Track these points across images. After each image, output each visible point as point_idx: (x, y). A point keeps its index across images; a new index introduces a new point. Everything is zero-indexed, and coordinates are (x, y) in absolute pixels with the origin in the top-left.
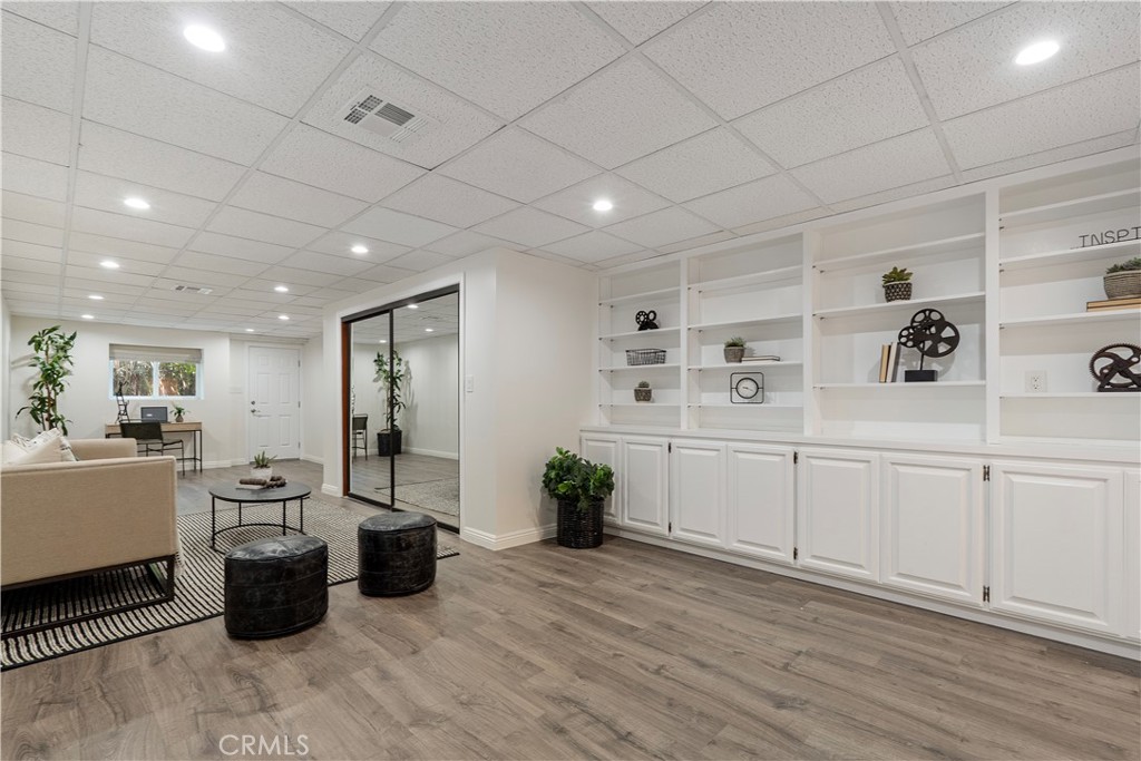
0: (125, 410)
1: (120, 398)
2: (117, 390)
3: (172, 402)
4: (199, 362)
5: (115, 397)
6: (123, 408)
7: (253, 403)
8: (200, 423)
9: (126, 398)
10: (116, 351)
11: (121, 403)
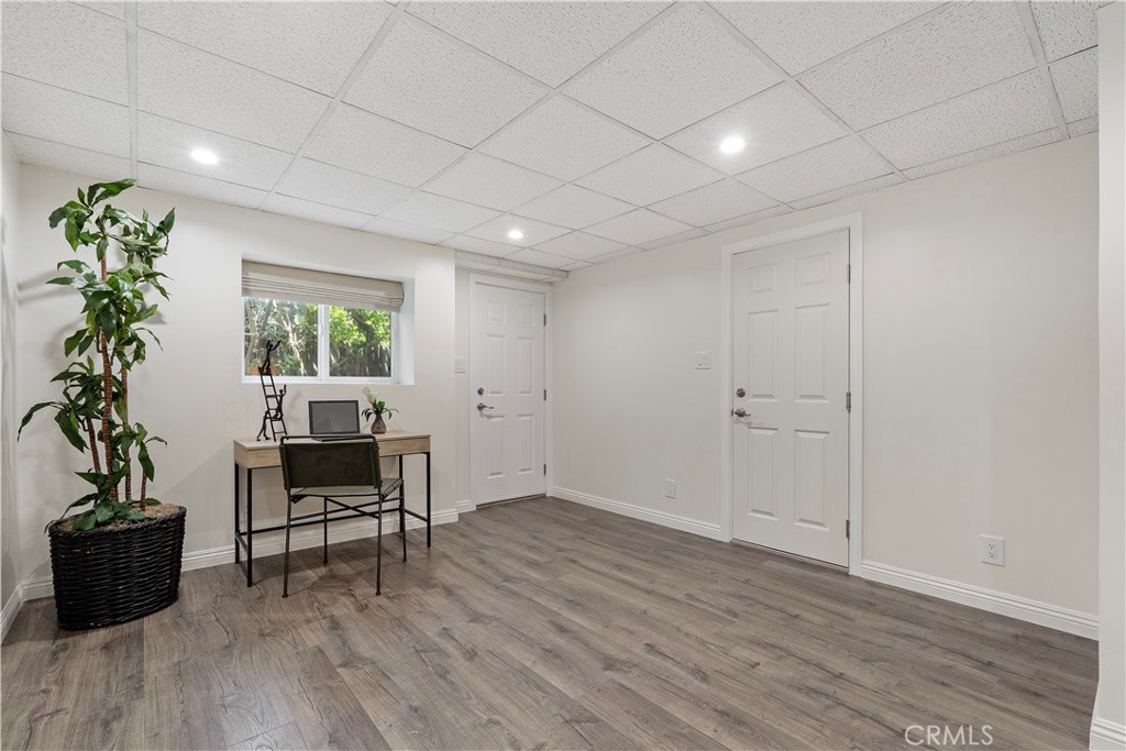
0: (279, 409)
1: (267, 380)
2: (259, 362)
3: (366, 390)
4: (397, 309)
5: (256, 379)
6: (273, 403)
7: (480, 392)
8: (427, 437)
9: (280, 380)
10: (252, 275)
11: (270, 391)
